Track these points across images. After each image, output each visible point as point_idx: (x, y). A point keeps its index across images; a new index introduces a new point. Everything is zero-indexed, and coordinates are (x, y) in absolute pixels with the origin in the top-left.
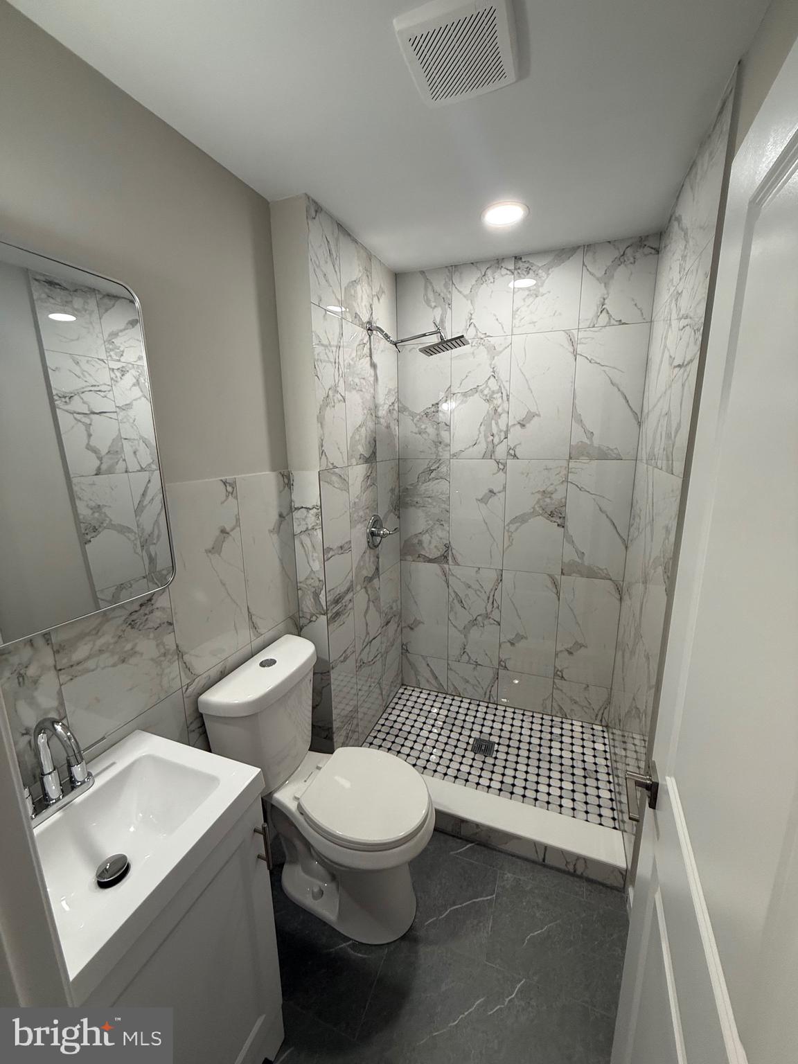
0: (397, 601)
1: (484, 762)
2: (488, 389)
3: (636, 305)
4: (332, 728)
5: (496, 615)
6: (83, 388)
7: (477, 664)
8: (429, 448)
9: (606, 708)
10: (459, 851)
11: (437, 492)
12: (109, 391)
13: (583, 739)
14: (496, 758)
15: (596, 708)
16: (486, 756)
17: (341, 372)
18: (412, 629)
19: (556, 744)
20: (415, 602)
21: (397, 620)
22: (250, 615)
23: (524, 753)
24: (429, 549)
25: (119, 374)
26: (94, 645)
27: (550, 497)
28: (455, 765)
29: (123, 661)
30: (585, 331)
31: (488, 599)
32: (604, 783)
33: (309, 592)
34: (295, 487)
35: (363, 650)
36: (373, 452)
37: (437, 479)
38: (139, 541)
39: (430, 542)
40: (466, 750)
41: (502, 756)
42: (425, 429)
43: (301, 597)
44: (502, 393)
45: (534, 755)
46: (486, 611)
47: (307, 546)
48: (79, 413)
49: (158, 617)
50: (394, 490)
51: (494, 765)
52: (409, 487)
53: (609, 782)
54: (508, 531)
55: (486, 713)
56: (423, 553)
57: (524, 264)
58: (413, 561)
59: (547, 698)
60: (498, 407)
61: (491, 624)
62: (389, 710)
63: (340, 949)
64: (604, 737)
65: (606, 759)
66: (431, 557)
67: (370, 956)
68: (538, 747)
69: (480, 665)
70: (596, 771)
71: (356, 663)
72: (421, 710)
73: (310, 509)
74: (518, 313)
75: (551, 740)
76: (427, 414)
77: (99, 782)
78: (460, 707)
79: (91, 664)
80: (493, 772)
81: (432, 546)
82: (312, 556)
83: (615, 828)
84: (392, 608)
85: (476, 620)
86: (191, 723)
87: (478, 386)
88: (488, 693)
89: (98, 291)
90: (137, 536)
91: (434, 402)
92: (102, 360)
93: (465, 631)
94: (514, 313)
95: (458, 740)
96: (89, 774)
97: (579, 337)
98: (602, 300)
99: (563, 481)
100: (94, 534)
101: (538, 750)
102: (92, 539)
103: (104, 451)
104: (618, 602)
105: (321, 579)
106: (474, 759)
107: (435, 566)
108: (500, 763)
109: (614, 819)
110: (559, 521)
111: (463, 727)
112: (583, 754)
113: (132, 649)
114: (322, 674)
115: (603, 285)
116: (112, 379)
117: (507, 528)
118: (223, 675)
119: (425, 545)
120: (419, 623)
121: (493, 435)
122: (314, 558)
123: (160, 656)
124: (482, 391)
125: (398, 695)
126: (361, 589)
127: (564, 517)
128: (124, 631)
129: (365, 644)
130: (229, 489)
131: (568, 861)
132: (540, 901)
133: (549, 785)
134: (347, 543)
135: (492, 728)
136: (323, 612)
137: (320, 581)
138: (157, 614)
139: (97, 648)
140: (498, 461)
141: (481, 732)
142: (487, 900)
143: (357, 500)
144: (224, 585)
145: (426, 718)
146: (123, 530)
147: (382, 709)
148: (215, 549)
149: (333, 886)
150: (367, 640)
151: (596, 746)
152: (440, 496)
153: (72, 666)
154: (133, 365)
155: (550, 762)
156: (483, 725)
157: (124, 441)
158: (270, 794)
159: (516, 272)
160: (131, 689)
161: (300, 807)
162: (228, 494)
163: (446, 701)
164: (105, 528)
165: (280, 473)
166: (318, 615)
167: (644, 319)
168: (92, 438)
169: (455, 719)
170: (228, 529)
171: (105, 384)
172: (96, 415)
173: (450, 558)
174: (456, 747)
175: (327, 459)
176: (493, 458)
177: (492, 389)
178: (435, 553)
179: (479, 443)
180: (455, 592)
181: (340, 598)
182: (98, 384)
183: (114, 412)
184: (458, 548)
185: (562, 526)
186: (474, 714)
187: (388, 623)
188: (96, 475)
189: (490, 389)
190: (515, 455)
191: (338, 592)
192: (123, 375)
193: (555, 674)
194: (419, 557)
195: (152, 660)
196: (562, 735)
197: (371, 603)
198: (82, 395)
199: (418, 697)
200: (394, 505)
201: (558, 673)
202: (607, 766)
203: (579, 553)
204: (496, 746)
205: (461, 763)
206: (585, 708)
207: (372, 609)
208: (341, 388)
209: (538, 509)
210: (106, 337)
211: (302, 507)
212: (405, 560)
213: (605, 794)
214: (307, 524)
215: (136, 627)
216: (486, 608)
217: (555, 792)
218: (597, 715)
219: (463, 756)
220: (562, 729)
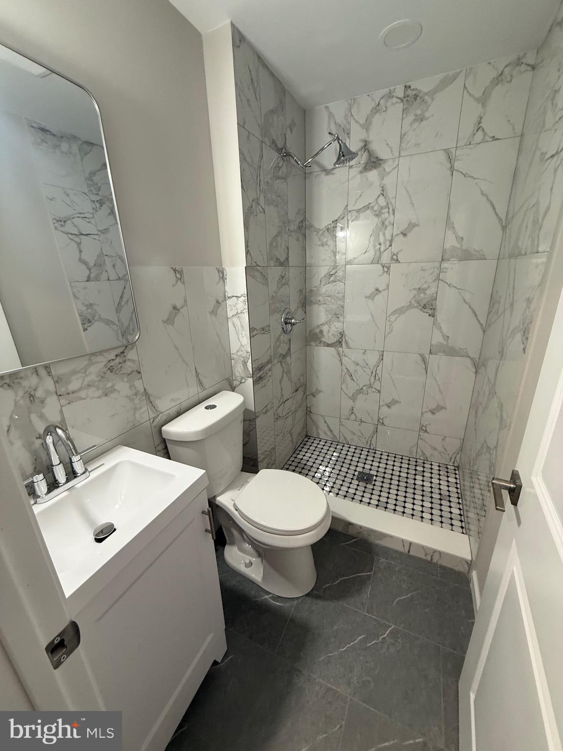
0: (303, 375)
1: (365, 487)
2: (377, 205)
3: (509, 121)
4: (257, 459)
5: (377, 385)
6: (73, 215)
7: (362, 421)
8: (330, 257)
9: (458, 453)
10: (347, 543)
11: (335, 292)
12: (92, 218)
13: (439, 475)
14: (374, 485)
15: (451, 454)
16: (367, 484)
17: (261, 188)
18: (314, 396)
19: (419, 477)
20: (317, 376)
21: (303, 389)
22: (197, 374)
23: (395, 482)
24: (328, 336)
25: (98, 206)
26: (84, 380)
27: (424, 293)
28: (344, 489)
29: (106, 395)
30: (462, 148)
31: (372, 373)
32: (456, 504)
33: (240, 361)
34: (227, 281)
35: (279, 407)
36: (286, 258)
37: (335, 282)
38: (119, 331)
39: (329, 331)
40: (352, 479)
41: (378, 484)
42: (326, 242)
43: (234, 365)
44: (389, 208)
45: (403, 484)
46: (370, 382)
47: (237, 326)
48: (72, 234)
49: (129, 366)
50: (302, 291)
51: (373, 489)
52: (314, 289)
53: (459, 503)
54: (389, 321)
55: (367, 455)
56: (323, 339)
57: (412, 91)
58: (316, 346)
59: (414, 446)
60: (385, 220)
61: (373, 392)
62: (297, 452)
63: (264, 599)
64: (456, 474)
65: (457, 488)
66: (329, 343)
67: (285, 605)
68: (406, 479)
69: (363, 422)
70: (449, 496)
71: (274, 416)
72: (320, 452)
73: (239, 297)
74: (406, 137)
75: (415, 475)
76: (328, 230)
77: (93, 475)
78: (348, 451)
79: (83, 394)
80: (372, 494)
81: (330, 334)
82: (242, 334)
83: (463, 533)
84: (299, 380)
85: (362, 389)
86: (158, 445)
87: (369, 203)
88: (369, 442)
89: (79, 138)
90: (118, 327)
91: (334, 219)
92: (85, 194)
93: (354, 398)
94: (402, 137)
95: (347, 473)
96: (86, 470)
97: (456, 154)
98: (479, 119)
99: (435, 279)
100: (89, 324)
101: (406, 481)
102: (88, 328)
103: (91, 264)
104: (473, 375)
105: (248, 351)
106: (358, 485)
107: (332, 349)
108: (377, 488)
109: (462, 527)
110: (430, 312)
111: (350, 464)
112: (440, 484)
113: (112, 387)
114: (249, 420)
115: (480, 105)
116: (93, 209)
117: (388, 318)
118: (179, 414)
119: (325, 333)
120: (320, 392)
121: (380, 244)
122: (243, 335)
123: (133, 395)
124: (373, 207)
125: (304, 443)
126: (278, 362)
127: (434, 309)
128: (105, 373)
129: (280, 403)
130: (179, 276)
131: (427, 553)
132: (405, 578)
133: (414, 504)
134: (267, 326)
135: (372, 465)
136: (250, 376)
137: (247, 352)
138: (129, 363)
139: (86, 383)
140: (383, 265)
141: (364, 468)
142: (367, 575)
143: (274, 294)
144: (177, 349)
145: (324, 457)
146: (108, 322)
147: (292, 451)
148: (169, 321)
149: (259, 560)
150: (282, 400)
151: (450, 479)
152: (337, 296)
153: (69, 394)
154: (108, 198)
155: (415, 489)
156: (365, 463)
157: (106, 257)
158: (215, 497)
159: (405, 100)
160: (113, 416)
161: (235, 505)
162: (178, 279)
163: (338, 447)
164: (96, 321)
165: (216, 268)
166: (246, 378)
167: (515, 133)
168: (83, 253)
169: (345, 459)
170: (178, 307)
171: (88, 213)
172: (84, 236)
173: (343, 343)
174: (345, 477)
175: (252, 258)
176: (379, 262)
177: (381, 205)
178: (332, 340)
179: (369, 251)
180: (347, 369)
181: (262, 367)
182: (83, 212)
183: (96, 235)
184: (350, 335)
185: (432, 315)
186: (359, 456)
187: (296, 391)
188: (88, 281)
189: (379, 205)
190: (397, 260)
191: (261, 362)
192: (101, 206)
193: (421, 429)
194: (320, 343)
195: (127, 397)
196: (423, 471)
197: (285, 374)
198: (73, 220)
199: (318, 444)
200: (302, 303)
201: (423, 428)
202: (457, 493)
203: (445, 337)
204: (375, 478)
205: (349, 487)
206: (442, 454)
207: (285, 378)
208: (262, 201)
209: (414, 303)
210: (87, 175)
211: (233, 296)
212: (310, 345)
213: (456, 511)
214: (237, 309)
215: (114, 371)
216: (370, 380)
217: (418, 508)
218: (451, 459)
219: (351, 483)
220: (424, 467)
